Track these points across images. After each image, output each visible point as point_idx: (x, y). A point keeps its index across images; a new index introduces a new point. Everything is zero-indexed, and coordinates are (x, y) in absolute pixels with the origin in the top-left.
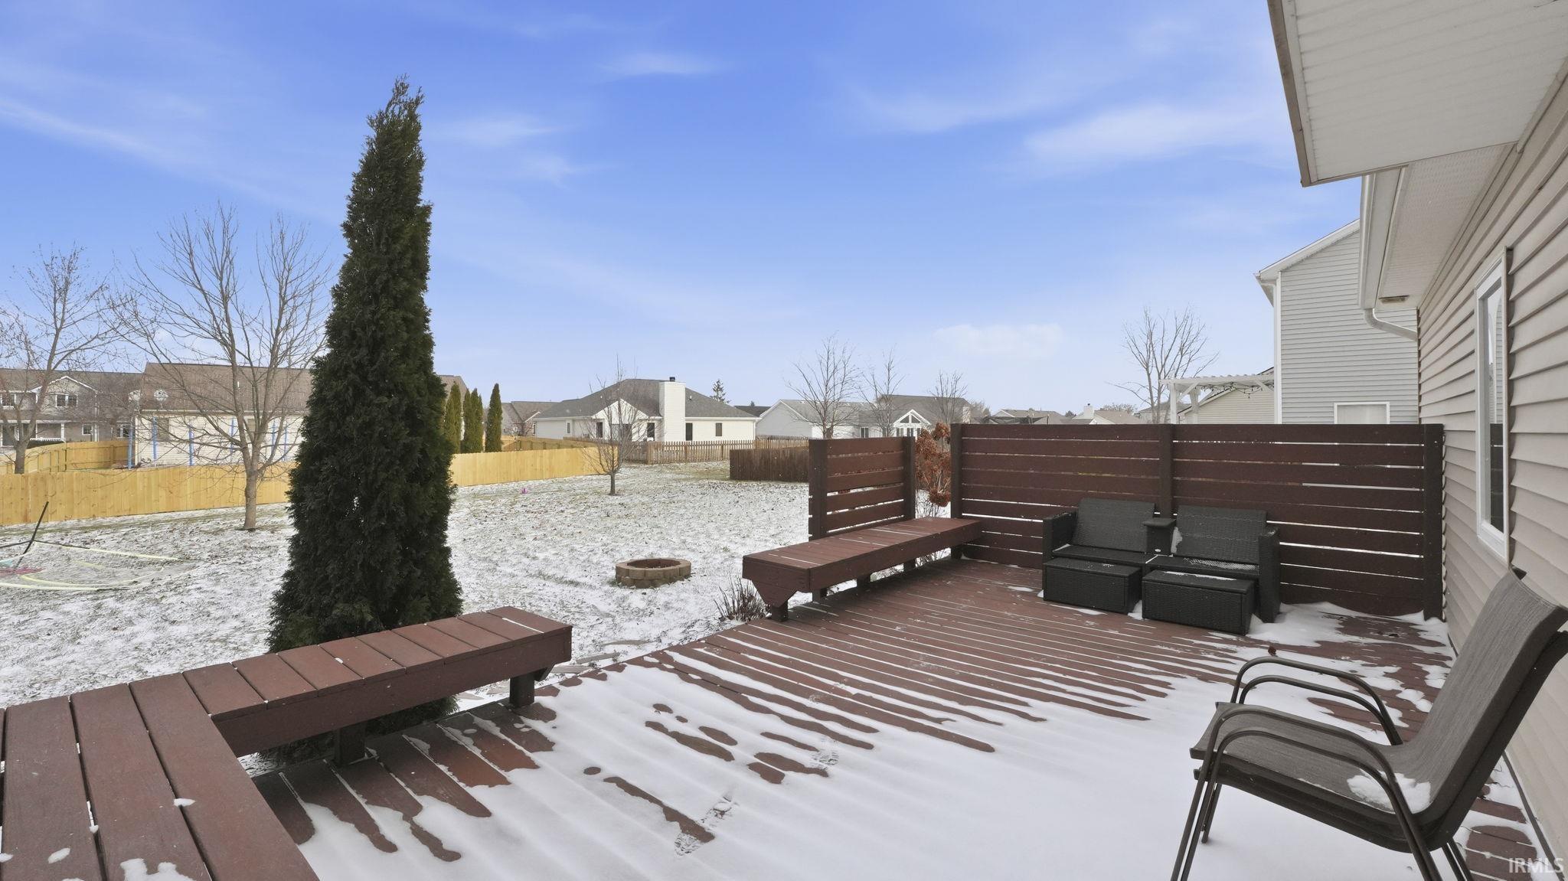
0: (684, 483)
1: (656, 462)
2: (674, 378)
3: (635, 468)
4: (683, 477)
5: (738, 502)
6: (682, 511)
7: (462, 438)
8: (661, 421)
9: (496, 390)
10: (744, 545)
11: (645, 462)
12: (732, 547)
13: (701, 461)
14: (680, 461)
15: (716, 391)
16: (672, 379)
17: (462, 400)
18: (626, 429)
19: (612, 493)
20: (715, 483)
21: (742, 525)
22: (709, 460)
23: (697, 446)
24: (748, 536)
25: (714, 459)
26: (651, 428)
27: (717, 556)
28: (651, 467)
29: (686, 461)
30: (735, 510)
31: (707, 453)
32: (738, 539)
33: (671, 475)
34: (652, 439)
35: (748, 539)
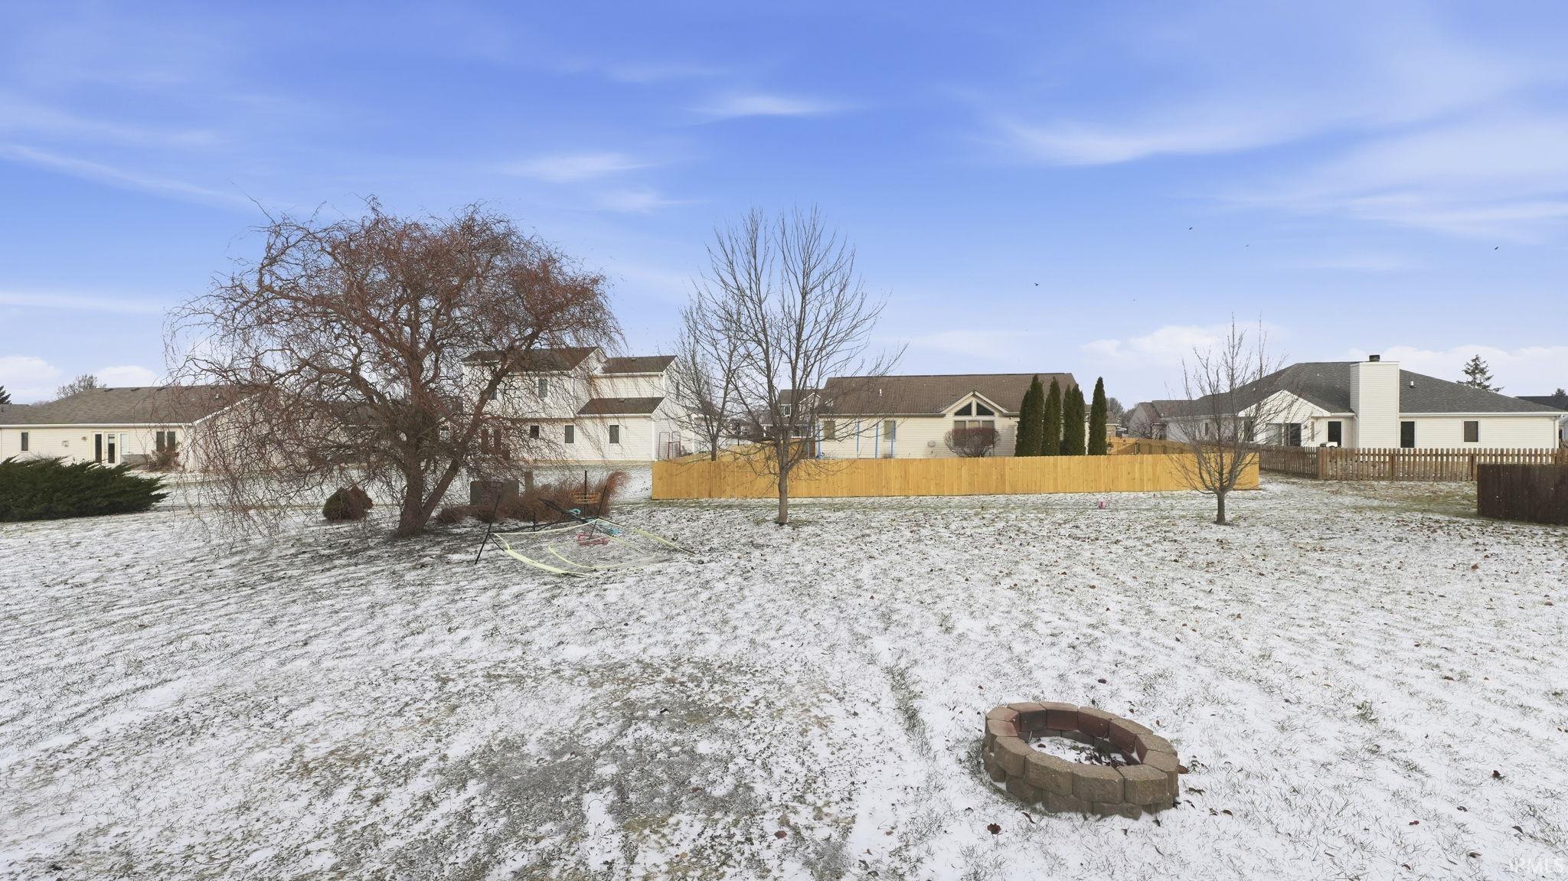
0: (1369, 514)
1: (1332, 478)
2: (1378, 357)
3: (1293, 483)
4: (1376, 503)
5: (1475, 567)
6: (1328, 570)
7: (1062, 438)
8: (1352, 419)
9: (1100, 385)
10: (1437, 705)
11: (1314, 476)
12: (1391, 706)
13: (1424, 478)
14: (1379, 478)
15: (1473, 373)
16: (1374, 358)
17: (1062, 397)
18: (1294, 431)
19: (1220, 520)
20: (1437, 521)
21: (1462, 632)
22: (1441, 479)
23: (1420, 455)
24: (1463, 677)
25: (1454, 477)
26: (1334, 432)
27: (1328, 729)
28: (1322, 485)
29: (1392, 477)
30: (1459, 586)
31: (1440, 466)
32: (1429, 683)
33: (1353, 500)
34: (1335, 444)
35: (1460, 688)
